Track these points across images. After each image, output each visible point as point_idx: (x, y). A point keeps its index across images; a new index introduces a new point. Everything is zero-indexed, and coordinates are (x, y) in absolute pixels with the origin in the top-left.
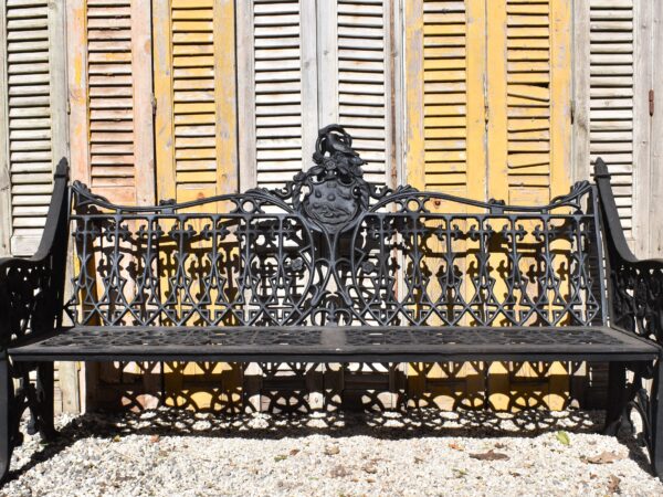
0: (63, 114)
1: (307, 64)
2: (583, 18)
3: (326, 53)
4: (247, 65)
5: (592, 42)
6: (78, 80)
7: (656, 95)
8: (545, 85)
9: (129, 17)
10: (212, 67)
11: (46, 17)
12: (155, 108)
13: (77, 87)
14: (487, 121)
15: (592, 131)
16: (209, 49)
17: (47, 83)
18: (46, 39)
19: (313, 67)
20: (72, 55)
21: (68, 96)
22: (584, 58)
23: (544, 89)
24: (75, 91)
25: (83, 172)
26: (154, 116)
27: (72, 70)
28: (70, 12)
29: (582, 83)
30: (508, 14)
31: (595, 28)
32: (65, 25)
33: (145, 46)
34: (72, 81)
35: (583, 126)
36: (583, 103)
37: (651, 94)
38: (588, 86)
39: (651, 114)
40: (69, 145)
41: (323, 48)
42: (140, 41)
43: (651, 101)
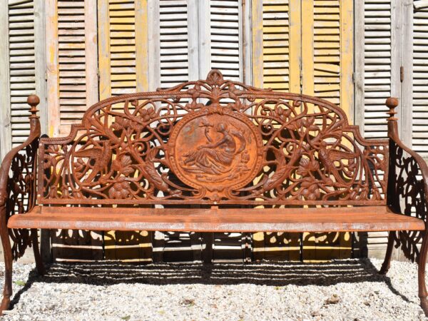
0: (44, 81)
1: (192, 51)
2: (360, 22)
3: (203, 44)
4: (155, 51)
5: (366, 37)
6: (52, 59)
7: (405, 69)
8: (337, 63)
9: (83, 21)
10: (134, 52)
11: (32, 21)
12: (99, 77)
13: (52, 64)
14: (301, 86)
15: (366, 91)
16: (132, 41)
17: (33, 62)
18: (33, 35)
19: (196, 53)
20: (49, 44)
21: (46, 69)
22: (361, 47)
23: (336, 66)
24: (51, 66)
25: (55, 116)
26: (99, 82)
27: (49, 54)
28: (47, 18)
29: (360, 62)
30: (315, 20)
31: (367, 28)
32: (44, 26)
33: (94, 39)
34: (49, 60)
35: (360, 88)
36: (360, 75)
37: (401, 68)
38: (363, 64)
39: (402, 81)
40: (46, 99)
41: (202, 41)
42: (90, 36)
43: (401, 73)
